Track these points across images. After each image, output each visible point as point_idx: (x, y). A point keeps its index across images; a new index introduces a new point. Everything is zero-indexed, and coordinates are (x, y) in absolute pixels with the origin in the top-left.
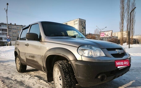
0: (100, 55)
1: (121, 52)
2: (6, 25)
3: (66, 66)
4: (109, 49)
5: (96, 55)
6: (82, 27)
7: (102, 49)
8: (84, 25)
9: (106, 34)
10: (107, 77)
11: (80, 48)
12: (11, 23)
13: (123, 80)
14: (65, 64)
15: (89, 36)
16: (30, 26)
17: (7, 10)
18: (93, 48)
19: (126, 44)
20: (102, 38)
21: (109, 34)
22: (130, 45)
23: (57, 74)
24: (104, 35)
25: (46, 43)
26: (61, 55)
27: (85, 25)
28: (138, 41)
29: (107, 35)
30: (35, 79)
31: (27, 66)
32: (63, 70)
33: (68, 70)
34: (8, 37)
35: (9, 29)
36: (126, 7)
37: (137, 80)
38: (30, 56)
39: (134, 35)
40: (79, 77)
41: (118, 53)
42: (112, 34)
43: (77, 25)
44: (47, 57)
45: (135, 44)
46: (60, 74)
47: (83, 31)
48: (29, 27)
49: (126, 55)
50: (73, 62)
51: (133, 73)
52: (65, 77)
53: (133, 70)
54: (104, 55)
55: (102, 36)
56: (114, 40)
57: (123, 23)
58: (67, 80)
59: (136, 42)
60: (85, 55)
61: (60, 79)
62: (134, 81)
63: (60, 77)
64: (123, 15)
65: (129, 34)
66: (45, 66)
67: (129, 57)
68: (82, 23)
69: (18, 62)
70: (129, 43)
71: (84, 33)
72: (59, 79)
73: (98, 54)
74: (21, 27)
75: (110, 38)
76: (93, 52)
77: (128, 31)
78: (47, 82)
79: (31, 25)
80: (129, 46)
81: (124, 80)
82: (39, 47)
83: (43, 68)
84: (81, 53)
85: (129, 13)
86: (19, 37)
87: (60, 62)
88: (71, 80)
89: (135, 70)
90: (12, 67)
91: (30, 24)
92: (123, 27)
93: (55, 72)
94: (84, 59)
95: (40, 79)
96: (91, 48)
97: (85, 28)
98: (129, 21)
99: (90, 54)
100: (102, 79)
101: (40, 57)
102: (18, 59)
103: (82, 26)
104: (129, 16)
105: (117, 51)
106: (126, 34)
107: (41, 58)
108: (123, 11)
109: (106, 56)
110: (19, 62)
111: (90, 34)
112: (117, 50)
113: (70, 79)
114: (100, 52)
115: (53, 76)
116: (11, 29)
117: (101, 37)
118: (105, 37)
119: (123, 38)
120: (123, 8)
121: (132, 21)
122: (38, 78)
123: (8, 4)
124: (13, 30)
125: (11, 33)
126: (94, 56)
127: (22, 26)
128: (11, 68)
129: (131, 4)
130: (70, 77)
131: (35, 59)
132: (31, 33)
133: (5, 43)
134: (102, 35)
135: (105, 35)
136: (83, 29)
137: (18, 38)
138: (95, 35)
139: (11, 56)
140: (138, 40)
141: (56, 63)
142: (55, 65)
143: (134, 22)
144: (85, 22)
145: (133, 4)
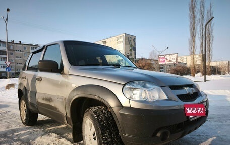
0: (159, 97)
1: (192, 91)
2: (5, 44)
3: (104, 115)
4: (174, 88)
5: (153, 97)
6: (129, 48)
7: (161, 87)
8: (133, 44)
9: (169, 58)
10: (171, 133)
11: (126, 86)
12: (13, 41)
13: (197, 136)
14: (103, 112)
15: (142, 61)
16: (45, 48)
17: (7, 19)
18: (148, 85)
19: (199, 74)
20: (163, 65)
21: (172, 59)
22: (207, 76)
23: (89, 129)
24: (164, 61)
25: (71, 77)
26: (96, 98)
27: (135, 44)
28: (219, 70)
29: (170, 61)
30: (51, 138)
31: (39, 114)
32: (100, 122)
33: (107, 122)
34: (8, 63)
35: (11, 50)
36: (198, 16)
37: (219, 137)
38: (43, 99)
39: (212, 60)
40: (125, 135)
41: (187, 92)
42: (177, 59)
43: (122, 44)
44: (72, 100)
45: (214, 74)
46: (93, 129)
47: (131, 54)
48: (44, 50)
49: (201, 96)
50: (115, 109)
51: (213, 124)
52: (103, 134)
53: (212, 120)
54: (166, 98)
55: (162, 62)
56: (181, 68)
57: (194, 41)
58: (107, 140)
59: (215, 71)
60: (135, 98)
61: (95, 139)
62: (215, 138)
63: (94, 135)
64: (194, 29)
65: (204, 59)
66: (69, 115)
67: (205, 100)
68: (131, 42)
69: (24, 107)
70: (205, 73)
71: (133, 57)
72: (92, 138)
73: (156, 95)
74: (30, 47)
75: (174, 64)
76: (147, 93)
77: (203, 54)
78: (72, 143)
79: (47, 46)
80: (205, 79)
81: (199, 136)
82: (59, 83)
83: (65, 119)
84: (128, 94)
85: (202, 25)
86: (27, 65)
87: (95, 108)
88: (112, 141)
89: (216, 119)
90: (14, 115)
91: (44, 45)
92: (194, 47)
93: (86, 126)
94: (134, 105)
95: (60, 136)
96: (145, 87)
97: (134, 49)
98: (204, 38)
99: (144, 95)
100: (163, 138)
101: (61, 100)
102: (24, 102)
103: (129, 46)
104: (203, 30)
105: (187, 90)
106: (200, 58)
107: (62, 102)
108: (194, 23)
109: (169, 99)
110: (26, 108)
111: (142, 59)
112: (185, 88)
113: (112, 138)
114: (159, 93)
115: (83, 132)
116: (13, 50)
117: (160, 63)
118: (167, 63)
119: (194, 66)
120: (194, 17)
121: (209, 38)
122: (57, 135)
123: (8, 10)
124: (16, 52)
125: (13, 57)
126: (150, 100)
127: (31, 45)
128: (11, 117)
129: (206, 12)
130: (111, 135)
131: (52, 104)
132: (46, 61)
133: (3, 74)
134: (161, 60)
135: (166, 61)
136: (131, 50)
137: (25, 66)
138: (151, 60)
139: (12, 97)
140: (218, 68)
141: (88, 111)
142: (86, 114)
143: (211, 40)
144: (134, 39)
145: (210, 12)
